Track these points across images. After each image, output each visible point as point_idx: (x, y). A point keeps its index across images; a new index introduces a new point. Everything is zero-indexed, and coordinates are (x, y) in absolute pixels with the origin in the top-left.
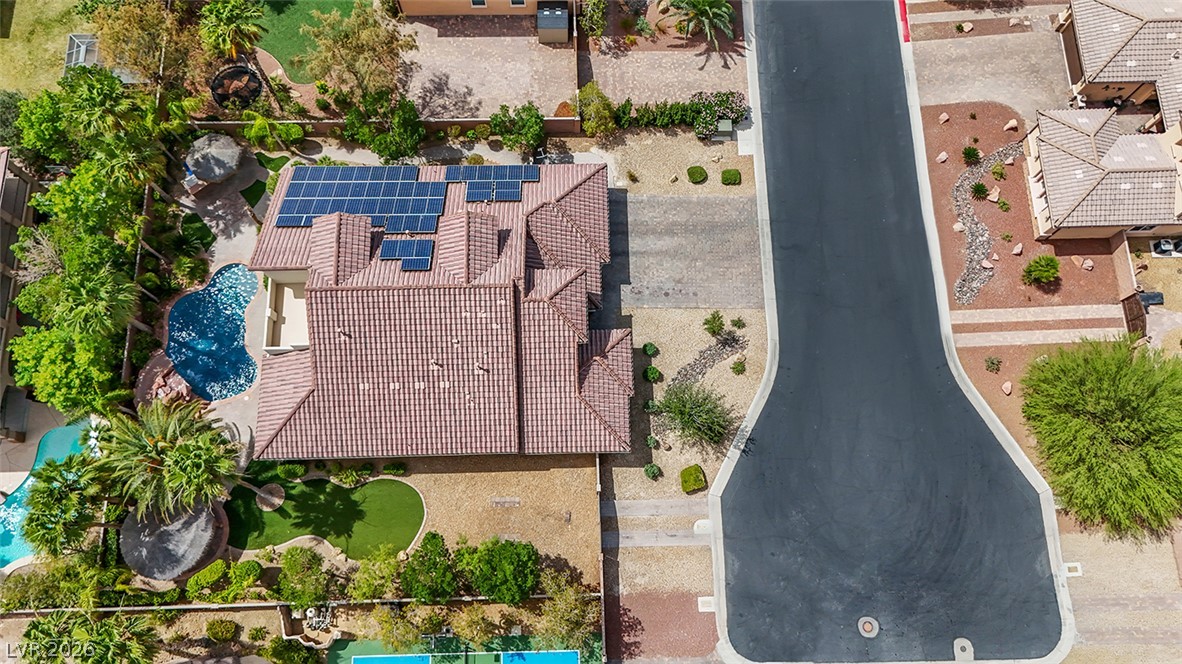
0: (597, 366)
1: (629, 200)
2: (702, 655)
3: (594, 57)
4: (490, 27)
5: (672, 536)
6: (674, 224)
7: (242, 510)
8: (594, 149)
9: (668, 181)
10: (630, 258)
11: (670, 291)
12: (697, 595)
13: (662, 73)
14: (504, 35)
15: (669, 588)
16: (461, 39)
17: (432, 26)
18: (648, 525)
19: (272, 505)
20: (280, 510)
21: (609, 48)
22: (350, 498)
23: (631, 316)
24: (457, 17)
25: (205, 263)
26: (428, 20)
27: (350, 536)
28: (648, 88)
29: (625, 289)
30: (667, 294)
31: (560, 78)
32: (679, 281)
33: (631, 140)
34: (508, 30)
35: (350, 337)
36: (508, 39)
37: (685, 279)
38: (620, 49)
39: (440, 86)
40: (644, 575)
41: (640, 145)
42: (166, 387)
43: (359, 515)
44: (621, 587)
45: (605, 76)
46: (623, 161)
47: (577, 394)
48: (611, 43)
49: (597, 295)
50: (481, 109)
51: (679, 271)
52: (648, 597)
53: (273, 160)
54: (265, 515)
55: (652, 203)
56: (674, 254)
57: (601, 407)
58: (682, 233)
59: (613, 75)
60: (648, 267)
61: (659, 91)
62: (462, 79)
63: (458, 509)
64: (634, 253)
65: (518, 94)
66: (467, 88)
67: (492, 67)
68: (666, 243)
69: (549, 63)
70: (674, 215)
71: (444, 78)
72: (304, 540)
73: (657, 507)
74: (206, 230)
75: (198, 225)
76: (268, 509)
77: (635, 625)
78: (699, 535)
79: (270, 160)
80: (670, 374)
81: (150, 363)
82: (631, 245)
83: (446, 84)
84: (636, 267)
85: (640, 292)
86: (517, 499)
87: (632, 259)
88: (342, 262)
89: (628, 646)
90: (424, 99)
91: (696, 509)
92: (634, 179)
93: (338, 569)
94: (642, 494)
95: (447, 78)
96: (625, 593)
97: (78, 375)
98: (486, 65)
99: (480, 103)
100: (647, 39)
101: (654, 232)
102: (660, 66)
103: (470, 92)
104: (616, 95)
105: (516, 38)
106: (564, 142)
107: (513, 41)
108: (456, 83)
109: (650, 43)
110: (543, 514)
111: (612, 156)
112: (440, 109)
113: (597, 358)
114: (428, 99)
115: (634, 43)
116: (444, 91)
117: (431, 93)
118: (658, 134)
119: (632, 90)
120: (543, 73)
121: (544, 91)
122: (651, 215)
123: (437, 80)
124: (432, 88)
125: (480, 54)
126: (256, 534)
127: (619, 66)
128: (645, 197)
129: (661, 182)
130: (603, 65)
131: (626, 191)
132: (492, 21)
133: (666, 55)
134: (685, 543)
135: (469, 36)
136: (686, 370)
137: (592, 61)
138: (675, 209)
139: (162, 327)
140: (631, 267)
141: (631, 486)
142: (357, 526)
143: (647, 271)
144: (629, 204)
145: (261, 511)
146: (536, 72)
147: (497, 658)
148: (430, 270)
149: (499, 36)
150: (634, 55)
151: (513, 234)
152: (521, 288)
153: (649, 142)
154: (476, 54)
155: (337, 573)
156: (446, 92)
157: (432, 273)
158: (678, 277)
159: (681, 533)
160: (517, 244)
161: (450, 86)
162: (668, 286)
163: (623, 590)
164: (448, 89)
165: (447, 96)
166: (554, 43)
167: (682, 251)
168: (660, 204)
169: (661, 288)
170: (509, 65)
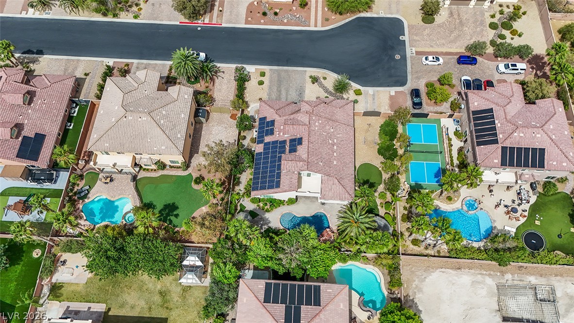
6: (277, 90)
9: (262, 90)
12: (390, 95)
13: (223, 89)
14: (201, 133)
16: (200, 147)
17: (194, 156)
18: (371, 105)
24: (191, 148)
26: (191, 157)
28: (228, 93)
30: (301, 94)
32: (297, 90)
36: (203, 132)
38: (212, 100)
40: (385, 107)
45: (222, 105)
46: (253, 102)
48: (210, 102)
51: (293, 90)
52: (391, 106)
53: (241, 208)
56: (287, 91)
58: (280, 88)
61: (229, 90)
65: (225, 130)
67: (213, 138)
68: (283, 92)
69: (214, 121)
70: (274, 90)
72: (377, 195)
73: (366, 102)
74: (266, 230)
78: (374, 93)
80: (326, 95)
85: (299, 100)
86: (363, 137)
91: (366, 93)
92: (261, 99)
94: (362, 106)
96: (390, 112)
101: (279, 95)
102: (220, 89)
104: (229, 102)
109: (211, 91)
110: (368, 131)
111: (252, 105)
115: (211, 95)
118: (245, 92)
119: (228, 98)
120: (218, 122)
121: (224, 123)
122: (274, 96)
127: (218, 101)
128: (267, 96)
133: (216, 87)
134: (376, 97)
135: (200, 144)
136: (325, 91)
138: (272, 89)
141: (360, 108)
146: (217, 125)
147: (411, 144)
150: (215, 96)
153: (247, 95)
158: (295, 90)
159: (373, 97)
162: (298, 93)
166: (208, 118)
167: (286, 89)
168: (270, 93)
169: (299, 95)
170: (213, 133)
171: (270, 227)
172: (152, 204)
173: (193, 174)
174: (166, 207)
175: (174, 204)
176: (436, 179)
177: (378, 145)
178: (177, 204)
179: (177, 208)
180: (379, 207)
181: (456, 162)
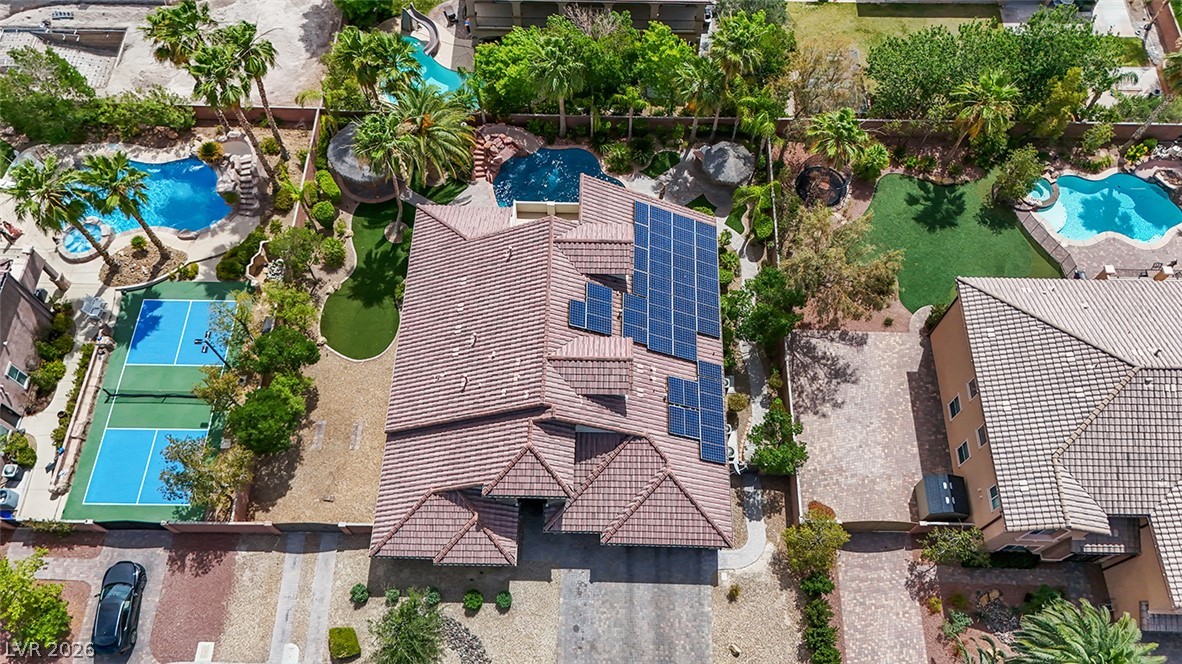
0: (467, 517)
1: (702, 587)
2: (152, 642)
3: (904, 556)
4: (929, 430)
5: (287, 615)
6: (671, 646)
7: (389, 212)
8: (771, 548)
9: (732, 642)
10: (625, 584)
11: (580, 634)
12: (217, 641)
13: (891, 648)
14: (920, 446)
15: (232, 608)
16: (908, 397)
17: (921, 365)
18: (304, 589)
19: (389, 234)
20: (384, 240)
21: (921, 576)
22: (386, 295)
23: (550, 580)
24: (939, 393)
25: (628, 170)
26: (928, 361)
27: (349, 297)
28: (866, 626)
29: (584, 575)
30: (576, 629)
31: (867, 510)
32: (593, 647)
33: (786, 599)
34: (929, 450)
35: (508, 261)
36: (916, 450)
37: (596, 656)
38: (920, 590)
39: (840, 374)
40: (252, 580)
41: (783, 608)
42: (501, 145)
43: (368, 303)
44: (244, 553)
45: (877, 569)
46: (758, 584)
47: (432, 490)
48: (928, 579)
49: (560, 526)
50: (815, 417)
51: (607, 649)
52: (228, 583)
53: (740, 220)
54: (381, 230)
55: (699, 618)
56: (630, 644)
57: (419, 519)
58: (659, 656)
59: (880, 579)
60: (612, 605)
61: (864, 641)
62: (853, 397)
63: (358, 391)
64: (631, 590)
65: (841, 459)
66: (843, 403)
67: (874, 431)
68: (645, 635)
69: (888, 498)
70: (684, 648)
71: (853, 379)
72: (352, 260)
73: (322, 600)
74: (663, 170)
75: (668, 163)
76: (386, 231)
77: (202, 567)
78: (282, 650)
79: (739, 217)
80: (474, 625)
81: (532, 136)
82: (642, 586)
83: (846, 381)
84: (613, 592)
85: (580, 593)
86: (357, 447)
87: (623, 586)
88: (580, 246)
89: (182, 558)
90: (823, 358)
91: (311, 649)
92: (732, 596)
93: (321, 288)
94: (339, 582)
95: (853, 382)
96: (237, 557)
97: (500, 69)
98: (876, 424)
99: (824, 416)
100: (941, 628)
101: (660, 617)
102: (903, 645)
103: (836, 405)
104: (852, 581)
105: (918, 459)
106: (779, 512)
107: (914, 455)
108: (846, 391)
109: (935, 633)
110: (336, 475)
111: (764, 571)
112: (812, 374)
113: (476, 517)
114: (824, 361)
115: (933, 612)
116: (835, 378)
117: (832, 365)
118: (800, 635)
119: (861, 604)
120: (872, 491)
121: (848, 490)
122: (684, 615)
123: (849, 372)
124: (838, 367)
125: (890, 418)
126: (366, 224)
127: (894, 587)
128: (707, 609)
129: (730, 633)
130: (893, 567)
131: (715, 584)
132: (938, 432)
133: (921, 656)
134: (277, 631)
135: (913, 406)
136: (478, 647)
137: (899, 552)
138: (692, 650)
139: (567, 144)
140: (613, 584)
141: (349, 570)
142: (358, 303)
143: (608, 605)
144: (696, 588)
145: (385, 227)
146: (873, 481)
147: (204, 425)
148: (570, 327)
149: (918, 440)
150: (915, 609)
151: (618, 417)
152: (544, 416)
153: (788, 622)
154: (888, 413)
155: (317, 288)
156: (834, 381)
157: (567, 328)
158: (599, 646)
159: (289, 627)
160: (606, 419)
161: (843, 385)
162: (587, 632)
163: (241, 556)
164: (838, 383)
165: (830, 382)
166: (916, 505)
167: (635, 655)
168: (699, 629)
169: (584, 621)
170: (878, 450)
171: (653, 178)
172: (992, 226)
173: (904, 311)
174: (948, 222)
175: (932, 229)
176: (156, 313)
177: (311, 423)
178: (923, 229)
179: (918, 219)
180: (349, 231)
181: (72, 363)
